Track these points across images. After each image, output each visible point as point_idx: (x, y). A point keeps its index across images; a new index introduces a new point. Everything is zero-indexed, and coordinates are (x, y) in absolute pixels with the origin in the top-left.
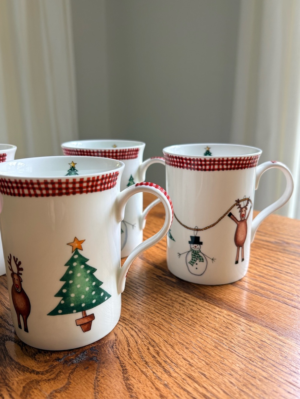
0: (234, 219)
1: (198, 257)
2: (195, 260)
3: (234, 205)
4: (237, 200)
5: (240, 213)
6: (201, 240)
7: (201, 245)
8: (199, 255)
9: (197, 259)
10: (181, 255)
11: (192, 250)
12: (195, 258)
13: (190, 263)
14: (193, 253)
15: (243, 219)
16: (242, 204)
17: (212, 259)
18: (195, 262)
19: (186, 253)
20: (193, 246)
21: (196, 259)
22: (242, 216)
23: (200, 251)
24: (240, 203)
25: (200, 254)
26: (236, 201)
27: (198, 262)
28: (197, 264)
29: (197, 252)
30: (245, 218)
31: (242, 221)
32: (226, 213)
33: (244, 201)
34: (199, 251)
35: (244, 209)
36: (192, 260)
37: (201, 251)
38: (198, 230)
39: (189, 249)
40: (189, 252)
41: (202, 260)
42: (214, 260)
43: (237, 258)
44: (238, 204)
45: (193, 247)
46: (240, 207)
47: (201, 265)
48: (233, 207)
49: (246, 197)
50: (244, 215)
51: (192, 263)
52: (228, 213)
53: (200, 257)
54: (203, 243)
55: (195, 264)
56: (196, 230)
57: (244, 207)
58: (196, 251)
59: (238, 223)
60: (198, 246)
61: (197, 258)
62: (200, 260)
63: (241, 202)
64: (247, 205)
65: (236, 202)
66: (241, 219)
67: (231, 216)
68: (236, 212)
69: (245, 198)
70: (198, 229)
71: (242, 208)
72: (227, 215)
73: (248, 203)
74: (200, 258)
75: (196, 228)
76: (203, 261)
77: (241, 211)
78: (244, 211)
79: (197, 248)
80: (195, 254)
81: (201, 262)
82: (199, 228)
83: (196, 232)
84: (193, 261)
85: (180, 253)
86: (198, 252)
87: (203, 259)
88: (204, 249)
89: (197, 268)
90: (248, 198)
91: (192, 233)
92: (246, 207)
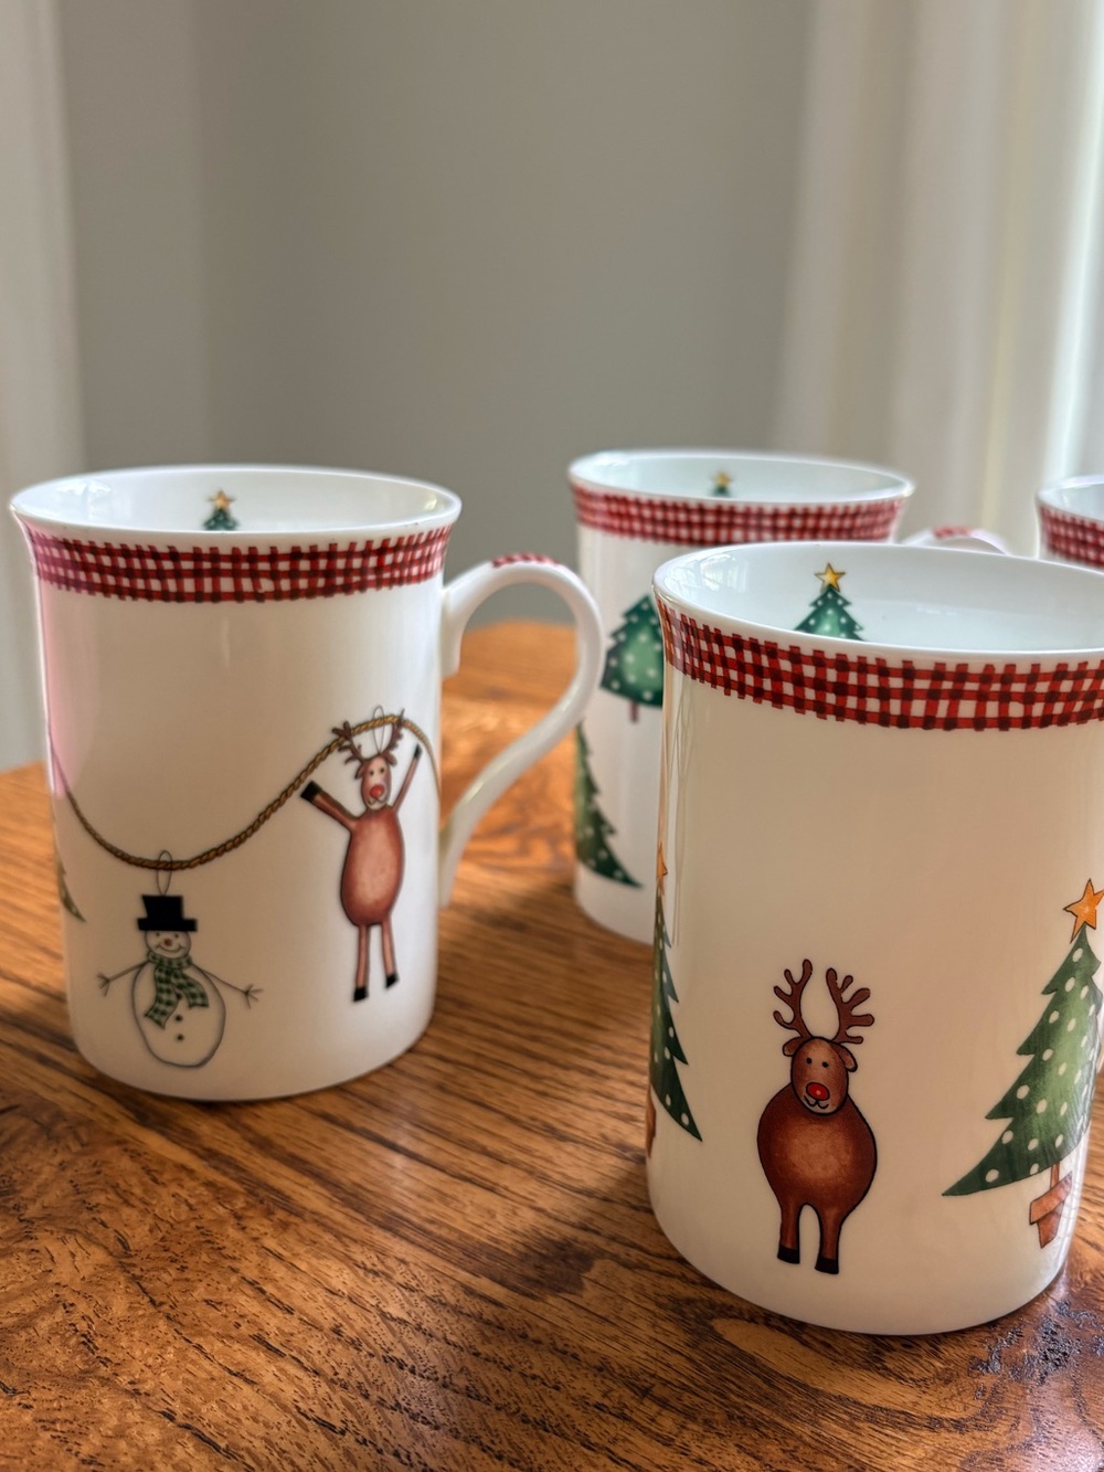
0: (333, 810)
1: (180, 987)
2: (169, 1003)
3: (328, 750)
4: (339, 726)
5: (358, 783)
6: (189, 912)
7: (192, 935)
8: (185, 977)
9: (179, 997)
10: (113, 985)
11: (152, 958)
12: (169, 992)
13: (151, 1017)
14: (161, 971)
15: (376, 806)
16: (368, 744)
17: (246, 993)
18: (169, 1009)
19: (129, 976)
20: (155, 939)
21: (173, 998)
22: (368, 794)
23: (190, 963)
24: (357, 740)
25: (189, 972)
26: (335, 731)
27: (182, 1007)
28: (179, 1019)
29: (175, 965)
30: (390, 802)
31: (369, 814)
32: (293, 786)
33: (373, 728)
34: (184, 961)
35: (378, 764)
36: (158, 1000)
37: (196, 960)
38: (171, 866)
39: (139, 955)
40: (142, 966)
41: (199, 1001)
42: (256, 996)
43: (362, 974)
44: (347, 743)
45: (158, 946)
46: (355, 754)
47: (197, 1024)
48: (322, 759)
49: (387, 712)
50: (378, 787)
51: (158, 1014)
52: (303, 787)
53: (191, 985)
54: (200, 925)
55: (172, 1018)
56: (165, 869)
57: (379, 755)
58: (170, 961)
59: (353, 825)
60: (178, 939)
61: (178, 991)
62: (192, 1001)
63: (359, 732)
64: (392, 745)
65: (333, 737)
66: (368, 809)
67: (318, 798)
68: (339, 779)
69: (378, 714)
70: (172, 862)
71: (370, 760)
72: (297, 794)
73: (396, 736)
74: (193, 990)
75: (165, 858)
76: (204, 1005)
77: (362, 773)
78: (382, 770)
79: (173, 947)
80: (168, 973)
81: (196, 1011)
82: (177, 857)
83: (163, 875)
84: (162, 1007)
85: (108, 976)
86: (180, 965)
87: (203, 996)
88: (204, 949)
89: (180, 1038)
90: (396, 712)
91: (148, 883)
92: (386, 756)
